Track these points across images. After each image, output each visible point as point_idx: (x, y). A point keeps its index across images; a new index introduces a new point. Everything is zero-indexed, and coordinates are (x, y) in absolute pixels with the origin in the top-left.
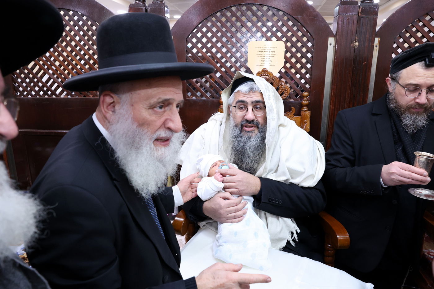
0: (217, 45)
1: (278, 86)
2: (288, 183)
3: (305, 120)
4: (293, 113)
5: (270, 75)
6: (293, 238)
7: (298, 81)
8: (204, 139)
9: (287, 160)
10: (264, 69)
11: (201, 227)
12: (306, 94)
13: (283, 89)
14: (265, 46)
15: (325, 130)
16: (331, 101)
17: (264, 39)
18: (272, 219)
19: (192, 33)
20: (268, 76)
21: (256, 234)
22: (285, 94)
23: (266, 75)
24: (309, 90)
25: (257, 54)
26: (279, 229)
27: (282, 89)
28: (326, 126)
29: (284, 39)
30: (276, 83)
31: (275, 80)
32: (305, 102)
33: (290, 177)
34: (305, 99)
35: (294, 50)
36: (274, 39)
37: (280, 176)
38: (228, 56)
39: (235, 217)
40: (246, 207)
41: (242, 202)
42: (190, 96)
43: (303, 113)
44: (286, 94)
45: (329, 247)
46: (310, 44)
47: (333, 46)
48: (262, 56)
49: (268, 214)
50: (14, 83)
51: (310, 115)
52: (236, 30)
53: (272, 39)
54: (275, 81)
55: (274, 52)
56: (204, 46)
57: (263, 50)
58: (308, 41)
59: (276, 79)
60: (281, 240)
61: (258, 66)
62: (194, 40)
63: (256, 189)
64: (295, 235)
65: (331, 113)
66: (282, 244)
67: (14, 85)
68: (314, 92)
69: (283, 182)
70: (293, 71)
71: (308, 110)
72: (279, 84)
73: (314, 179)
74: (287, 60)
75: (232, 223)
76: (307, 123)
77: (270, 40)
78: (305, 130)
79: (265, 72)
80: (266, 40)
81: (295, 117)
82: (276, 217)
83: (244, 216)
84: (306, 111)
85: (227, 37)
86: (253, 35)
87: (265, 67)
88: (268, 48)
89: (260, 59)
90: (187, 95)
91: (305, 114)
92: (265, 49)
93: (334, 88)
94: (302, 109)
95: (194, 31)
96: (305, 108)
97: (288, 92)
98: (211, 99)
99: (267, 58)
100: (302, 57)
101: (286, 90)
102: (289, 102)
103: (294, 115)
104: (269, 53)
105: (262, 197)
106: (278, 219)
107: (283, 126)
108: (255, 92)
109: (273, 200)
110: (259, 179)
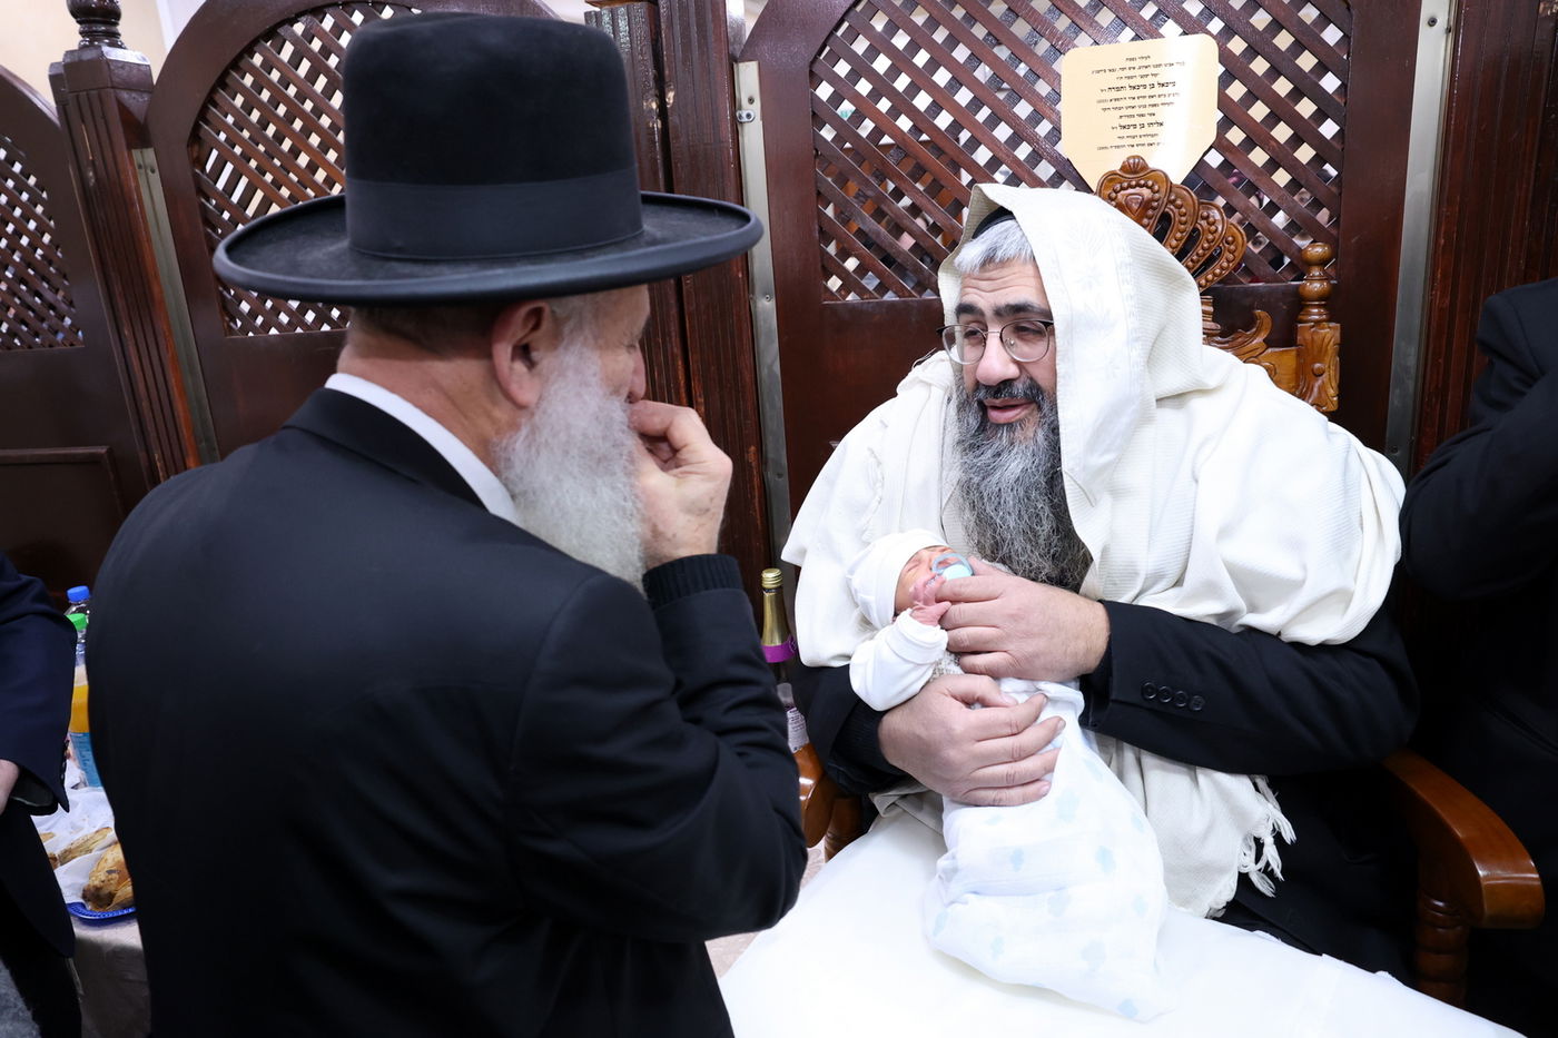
0: (934, 78)
1: (1195, 230)
2: (1234, 630)
3: (1314, 362)
4: (1263, 335)
5: (1155, 182)
6: (1261, 864)
7: (1280, 197)
8: (879, 463)
9: (1224, 533)
10: (1131, 161)
11: (881, 810)
12: (1319, 250)
13: (1217, 235)
14: (1132, 64)
15: (1410, 402)
16: (1434, 274)
17: (1128, 33)
18: (1167, 780)
19: (832, 39)
20: (1148, 187)
21: (1105, 857)
22: (1224, 259)
23: (1142, 182)
24: (1334, 232)
25: (1099, 102)
26: (1197, 825)
27: (1210, 237)
28: (1411, 385)
29: (1216, 25)
30: (1185, 215)
31: (1179, 202)
32: (1316, 287)
33: (1241, 603)
34: (1316, 272)
35: (1260, 66)
36: (1170, 28)
37: (1195, 596)
38: (981, 121)
39: (1010, 783)
41: (1043, 717)
42: (839, 290)
43: (1305, 332)
44: (1231, 256)
45: (1437, 908)
46: (1332, 35)
47: (1445, 27)
48: (1120, 108)
49: (1149, 760)
50: (221, 289)
51: (1339, 341)
52: (1009, 9)
53: (1161, 31)
54: (1179, 207)
55: (1173, 83)
56: (882, 87)
57: (1125, 83)
58: (1325, 19)
59: (1183, 199)
60: (1210, 871)
61: (1106, 148)
62: (842, 68)
63: (1088, 651)
64: (1271, 854)
65: (1434, 324)
66: (1220, 894)
67: (221, 293)
68: (1353, 241)
69: (1212, 621)
70: (1259, 157)
71: (1329, 321)
72: (1196, 216)
73: (1347, 607)
74: (1231, 114)
75: (996, 804)
76: (1326, 375)
77: (1152, 37)
78: (1318, 405)
79: (1135, 172)
80: (1137, 37)
81: (1270, 350)
82: (1185, 769)
84: (1318, 323)
85: (971, 42)
86: (1082, 22)
87: (1136, 151)
88: (1144, 71)
89: (1113, 118)
90: (822, 291)
91: (1315, 338)
92: (1132, 77)
93: (1447, 217)
94: (1300, 317)
95: (839, 33)
96: (1316, 310)
97: (1240, 248)
98: (918, 298)
99: (1142, 111)
100: (1297, 95)
101: (1227, 242)
102: (1246, 289)
103: (1269, 343)
104: (1148, 92)
105: (1115, 681)
106: (1195, 780)
107: (1203, 392)
108: (1005, 263)
109: (1160, 695)
110: (1100, 606)
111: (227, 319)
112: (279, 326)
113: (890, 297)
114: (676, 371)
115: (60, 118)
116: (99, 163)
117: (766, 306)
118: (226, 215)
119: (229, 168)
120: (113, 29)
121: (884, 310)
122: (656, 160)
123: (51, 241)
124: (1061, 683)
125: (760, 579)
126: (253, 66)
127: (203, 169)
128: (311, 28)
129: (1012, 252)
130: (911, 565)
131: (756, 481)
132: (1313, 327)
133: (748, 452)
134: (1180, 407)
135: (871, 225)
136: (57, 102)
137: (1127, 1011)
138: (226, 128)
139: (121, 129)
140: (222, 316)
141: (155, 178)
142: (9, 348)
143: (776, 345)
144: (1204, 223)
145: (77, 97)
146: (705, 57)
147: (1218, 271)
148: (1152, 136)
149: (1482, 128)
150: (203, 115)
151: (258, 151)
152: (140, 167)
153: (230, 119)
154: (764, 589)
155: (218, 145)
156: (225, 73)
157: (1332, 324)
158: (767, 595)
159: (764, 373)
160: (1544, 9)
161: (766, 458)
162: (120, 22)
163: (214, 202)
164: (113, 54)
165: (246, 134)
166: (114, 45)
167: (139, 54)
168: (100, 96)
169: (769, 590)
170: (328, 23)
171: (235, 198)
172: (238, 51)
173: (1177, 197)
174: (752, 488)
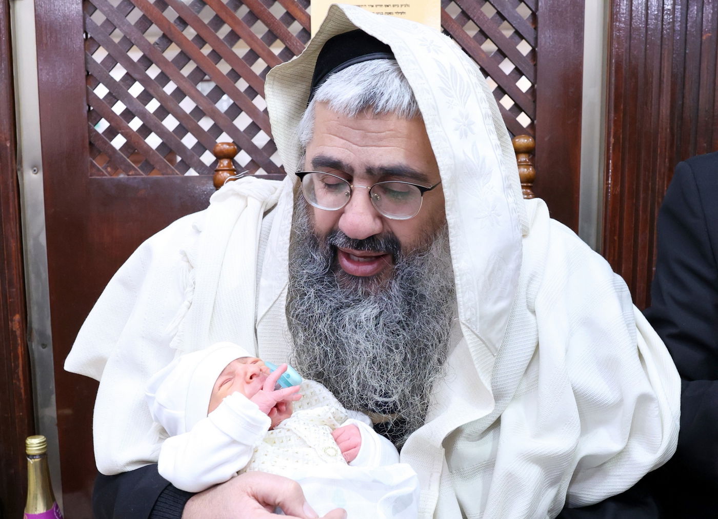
12: (525, 140)
32: (523, 171)
34: (523, 158)
90: (90, 164)
98: (180, 175)
117: (33, 178)
121: (149, 186)
125: (24, 446)
130: (224, 378)
131: (20, 350)
133: (12, 320)
143: (43, 217)
154: (29, 456)
158: (31, 462)
161: (31, 329)
169: (33, 457)
174: (16, 357)
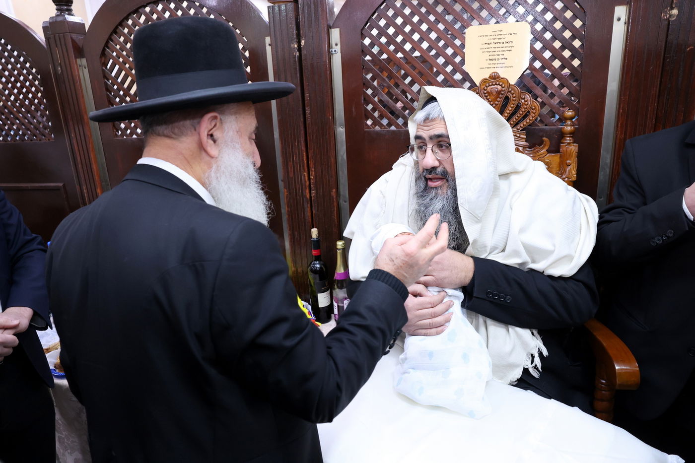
0: (413, 37)
1: (519, 103)
2: (525, 270)
3: (568, 160)
4: (546, 148)
5: (503, 83)
6: (534, 365)
7: (555, 91)
8: (384, 197)
9: (522, 230)
10: (493, 74)
12: (570, 113)
13: (528, 106)
14: (495, 33)
15: (607, 178)
16: (618, 124)
17: (494, 20)
18: (497, 330)
19: (371, 20)
20: (500, 85)
21: (465, 357)
22: (531, 116)
23: (498, 83)
24: (577, 106)
25: (481, 49)
26: (508, 348)
27: (525, 107)
28: (608, 170)
29: (530, 18)
30: (515, 97)
31: (513, 92)
32: (569, 129)
33: (528, 259)
34: (569, 122)
35: (548, 35)
36: (511, 19)
37: (510, 256)
38: (440, 46)
39: (431, 327)
40: (451, 310)
41: (444, 301)
42: (371, 125)
43: (564, 147)
44: (534, 115)
45: (602, 383)
46: (578, 23)
47: (624, 21)
48: (489, 52)
49: (489, 321)
51: (577, 151)
52: (444, 9)
53: (507, 20)
54: (513, 94)
55: (512, 42)
57: (492, 41)
58: (575, 17)
59: (514, 90)
60: (512, 366)
61: (483, 68)
62: (375, 32)
63: (466, 277)
64: (537, 361)
65: (617, 146)
66: (515, 375)
68: (585, 110)
69: (517, 266)
71: (574, 143)
72: (520, 98)
73: (571, 262)
74: (536, 55)
75: (425, 335)
76: (572, 165)
77: (503, 22)
78: (568, 178)
79: (495, 79)
80: (497, 22)
81: (548, 155)
82: (503, 326)
83: (447, 324)
84: (569, 144)
85: (428, 22)
86: (475, 15)
87: (495, 70)
88: (500, 37)
89: (487, 56)
90: (365, 124)
91: (568, 150)
92: (494, 39)
93: (623, 101)
94: (562, 141)
95: (374, 17)
96: (568, 138)
97: (537, 112)
98: (405, 129)
99: (498, 53)
100: (563, 48)
101: (532, 109)
102: (540, 129)
103: (549, 151)
104: (501, 45)
105: (475, 289)
106: (508, 330)
107: (516, 172)
108: (433, 120)
109: (494, 295)
110: (471, 259)
111: (115, 130)
112: (137, 134)
113: (393, 128)
114: (303, 157)
115: (46, 45)
116: (63, 64)
117: (341, 131)
118: (115, 87)
119: (117, 67)
120: (70, 8)
121: (390, 134)
122: (296, 68)
123: (41, 96)
124: (454, 289)
125: (336, 245)
126: (128, 25)
127: (106, 68)
128: (153, 9)
129: (436, 116)
131: (335, 204)
132: (567, 145)
133: (332, 192)
134: (507, 179)
135: (386, 98)
136: (45, 38)
137: (471, 415)
138: (116, 50)
139: (72, 50)
140: (113, 130)
141: (86, 71)
142: (23, 141)
143: (345, 147)
144: (523, 101)
145: (55, 36)
146: (318, 27)
147: (528, 121)
148: (503, 64)
149: (638, 64)
150: (107, 45)
151: (130, 60)
152: (80, 66)
153: (118, 47)
155: (113, 57)
156: (117, 27)
157: (574, 145)
158: (338, 251)
159: (339, 159)
160: (663, 16)
161: (340, 194)
162: (73, 5)
163: (110, 81)
164: (70, 18)
165: (124, 53)
166: (70, 14)
167: (80, 18)
168: (64, 36)
169: (339, 249)
170: (160, 7)
171: (119, 80)
172: (122, 18)
173: (512, 90)
174: (334, 207)
